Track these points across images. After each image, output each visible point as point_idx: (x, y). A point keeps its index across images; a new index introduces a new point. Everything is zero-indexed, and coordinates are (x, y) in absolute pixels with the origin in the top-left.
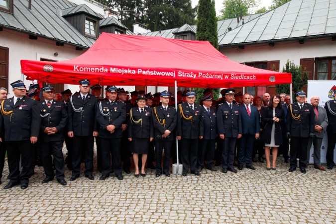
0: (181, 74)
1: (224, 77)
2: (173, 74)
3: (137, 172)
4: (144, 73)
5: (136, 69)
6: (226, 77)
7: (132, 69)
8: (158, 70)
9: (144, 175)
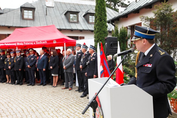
0: (18, 44)
1: (33, 43)
2: (15, 44)
3: (7, 82)
4: (7, 45)
5: (4, 43)
6: (35, 43)
7: (3, 43)
8: (11, 43)
9: (9, 83)
